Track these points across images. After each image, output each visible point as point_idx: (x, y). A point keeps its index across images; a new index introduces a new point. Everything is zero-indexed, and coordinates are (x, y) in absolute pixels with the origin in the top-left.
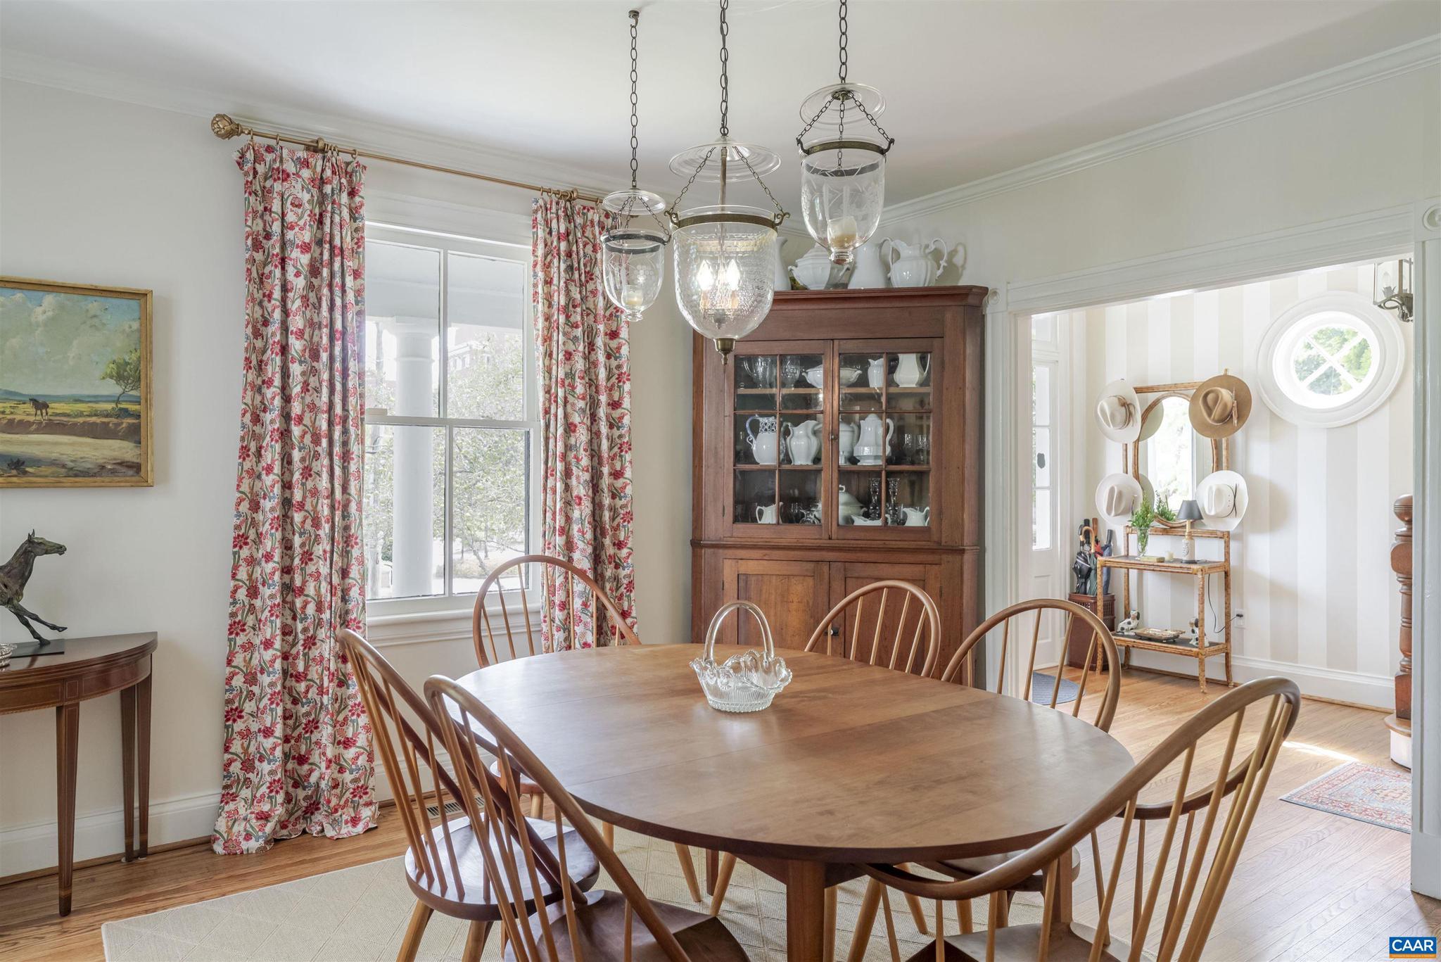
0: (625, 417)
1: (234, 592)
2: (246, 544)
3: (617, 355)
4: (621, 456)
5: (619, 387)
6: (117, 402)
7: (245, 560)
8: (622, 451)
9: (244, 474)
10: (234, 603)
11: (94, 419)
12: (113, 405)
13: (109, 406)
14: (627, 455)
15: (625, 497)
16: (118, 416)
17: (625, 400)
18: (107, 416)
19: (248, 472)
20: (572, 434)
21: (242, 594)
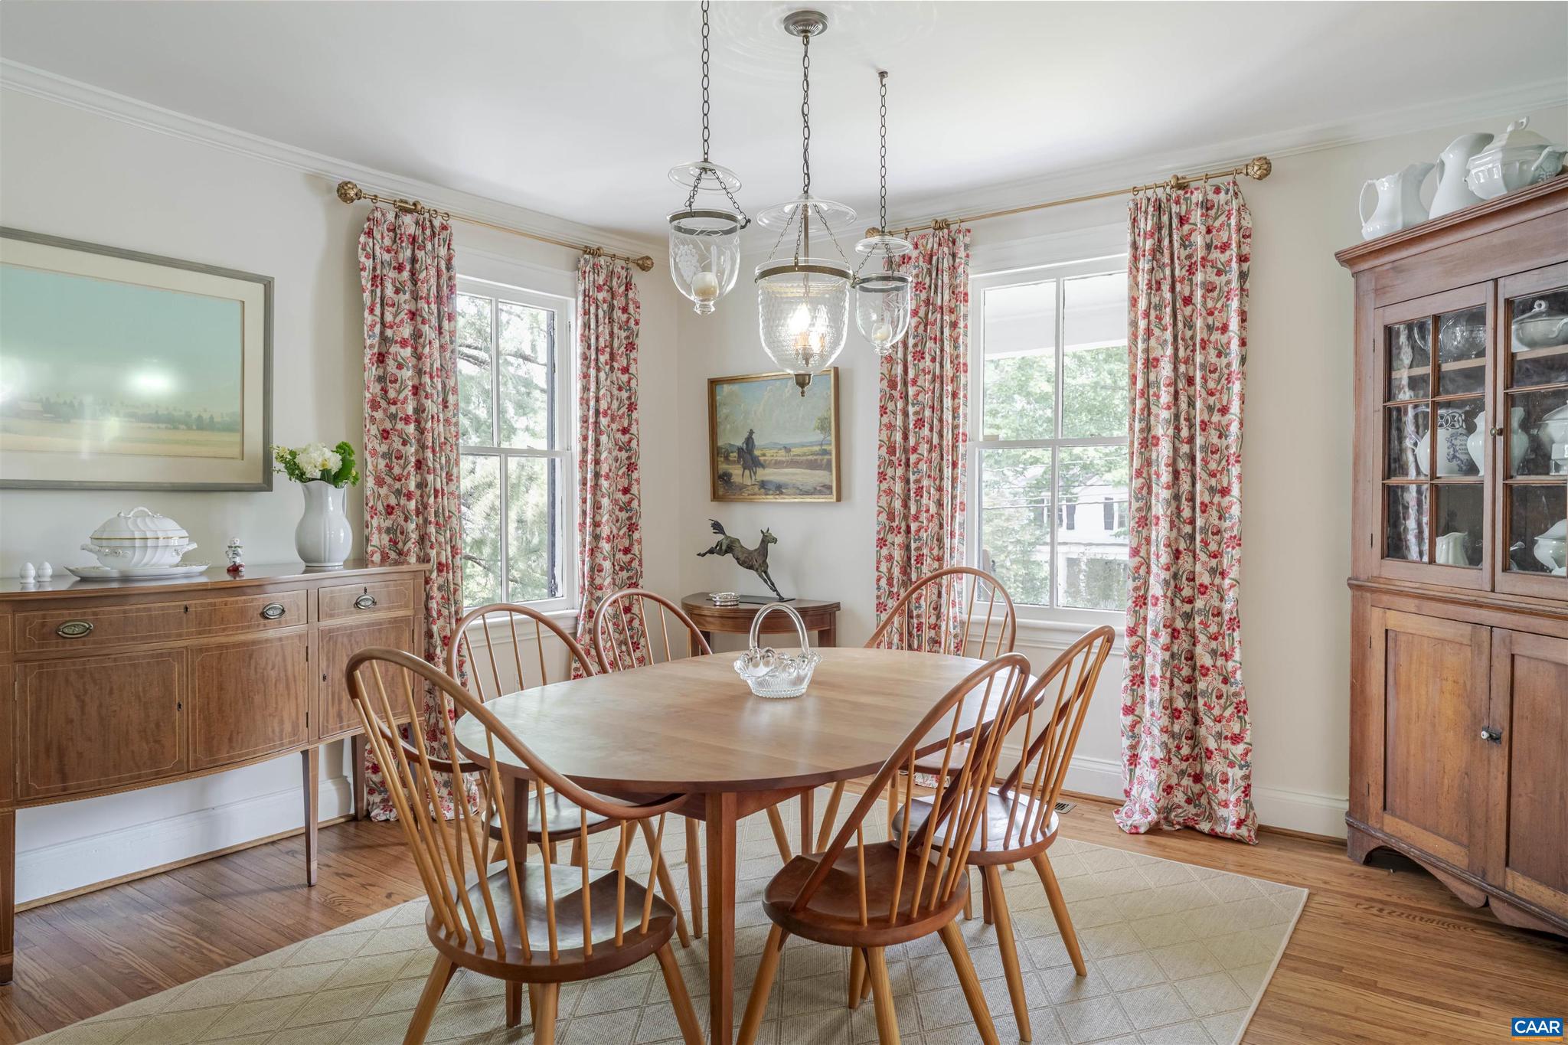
0: (1233, 424)
1: (878, 580)
2: (885, 545)
3: (1228, 351)
4: (1228, 470)
5: (1228, 389)
6: (821, 445)
7: (885, 557)
8: (1228, 464)
9: (881, 493)
10: (879, 588)
11: (810, 457)
12: (819, 447)
13: (817, 448)
14: (1233, 469)
15: (1231, 518)
16: (822, 455)
17: (1234, 403)
18: (818, 454)
19: (885, 491)
20: (1154, 448)
21: (883, 582)
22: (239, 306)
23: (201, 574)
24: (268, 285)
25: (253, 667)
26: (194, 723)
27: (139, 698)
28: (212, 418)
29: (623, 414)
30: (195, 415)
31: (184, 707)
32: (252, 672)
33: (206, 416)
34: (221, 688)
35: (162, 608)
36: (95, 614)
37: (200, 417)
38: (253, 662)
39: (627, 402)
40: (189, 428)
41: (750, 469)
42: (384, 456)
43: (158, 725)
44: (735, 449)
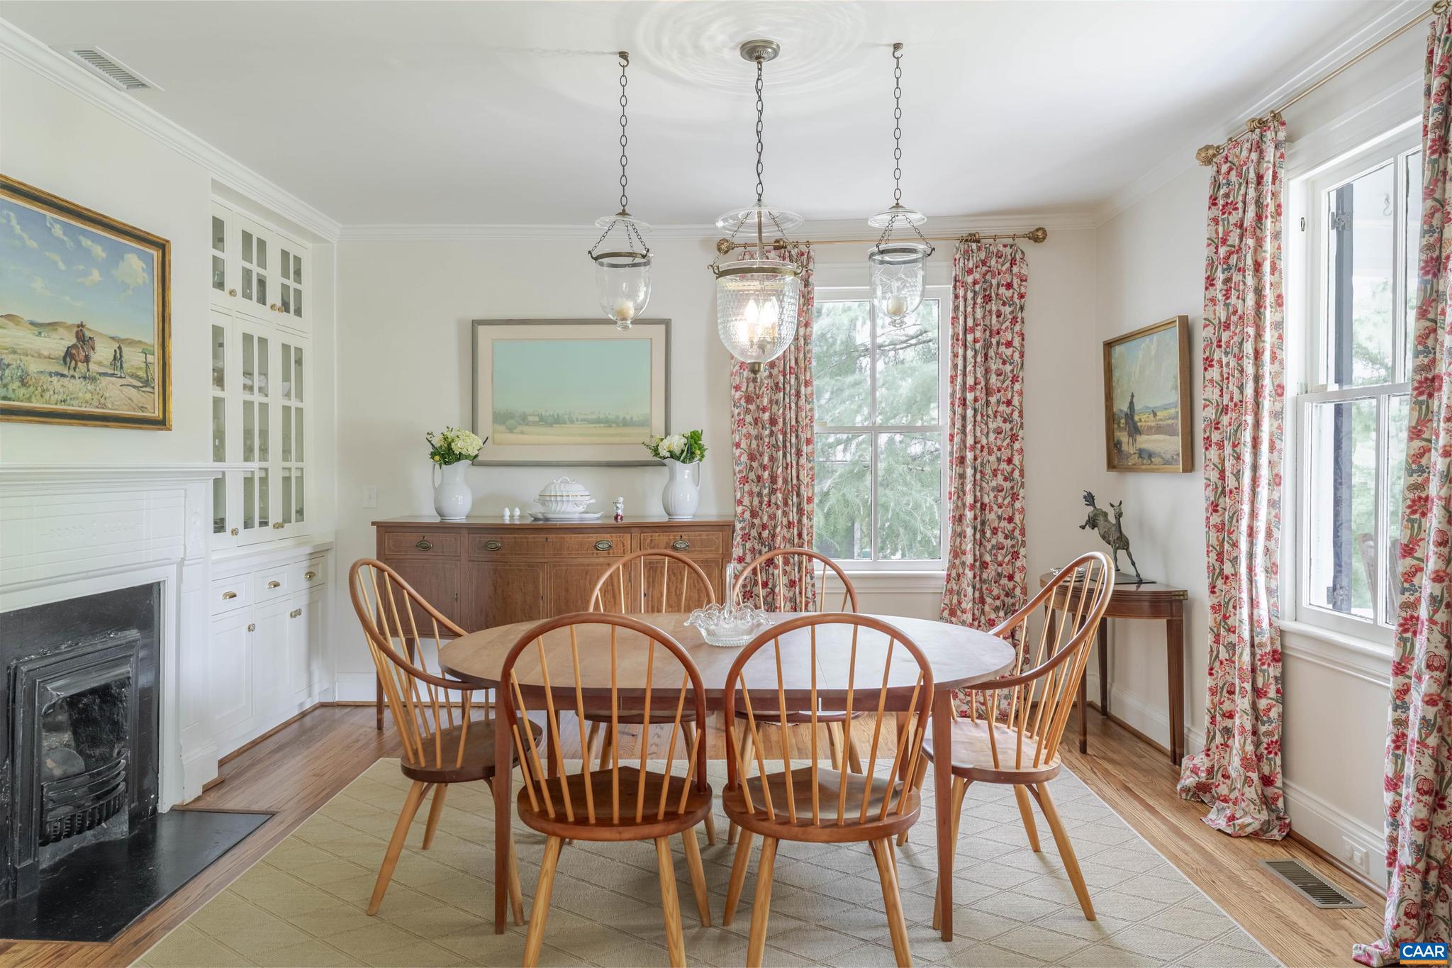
22: (649, 341)
23: (598, 519)
24: (667, 323)
25: (588, 580)
26: (551, 611)
27: (521, 589)
28: (632, 418)
29: (1007, 387)
30: (621, 417)
31: (545, 598)
32: (588, 583)
33: (628, 417)
34: (567, 590)
35: (534, 538)
36: (501, 538)
37: (624, 418)
38: (588, 577)
39: (1011, 375)
40: (618, 425)
41: (1133, 436)
42: (756, 437)
43: (531, 608)
44: (1123, 415)
